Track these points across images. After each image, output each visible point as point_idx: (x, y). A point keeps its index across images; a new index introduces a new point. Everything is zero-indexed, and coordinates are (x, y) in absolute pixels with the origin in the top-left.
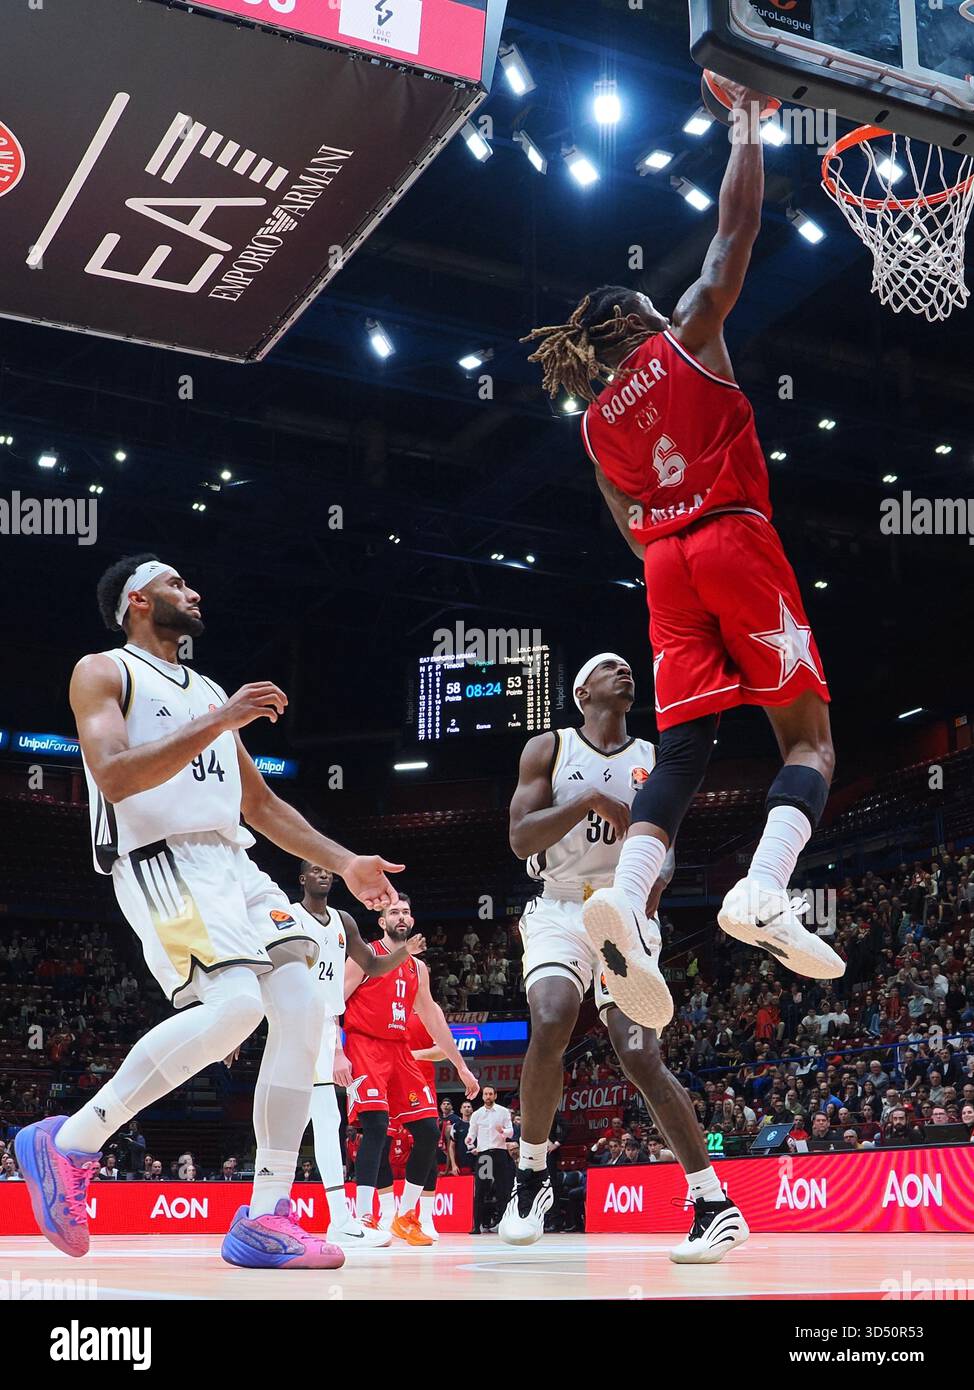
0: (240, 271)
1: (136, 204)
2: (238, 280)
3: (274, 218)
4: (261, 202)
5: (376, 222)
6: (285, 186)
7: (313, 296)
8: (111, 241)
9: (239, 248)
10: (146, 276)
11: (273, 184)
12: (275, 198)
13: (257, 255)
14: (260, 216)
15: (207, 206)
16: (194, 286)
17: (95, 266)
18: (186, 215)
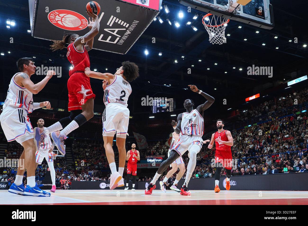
0: (122, 40)
1: (106, 30)
2: (122, 41)
3: (127, 32)
4: (125, 29)
5: (143, 32)
6: (129, 27)
7: (133, 44)
8: (102, 35)
9: (122, 36)
10: (108, 41)
11: (127, 26)
12: (127, 29)
13: (125, 38)
14: (125, 31)
15: (117, 30)
16: (115, 42)
17: (100, 39)
18: (113, 31)
